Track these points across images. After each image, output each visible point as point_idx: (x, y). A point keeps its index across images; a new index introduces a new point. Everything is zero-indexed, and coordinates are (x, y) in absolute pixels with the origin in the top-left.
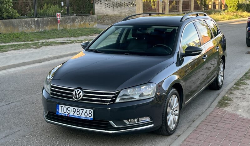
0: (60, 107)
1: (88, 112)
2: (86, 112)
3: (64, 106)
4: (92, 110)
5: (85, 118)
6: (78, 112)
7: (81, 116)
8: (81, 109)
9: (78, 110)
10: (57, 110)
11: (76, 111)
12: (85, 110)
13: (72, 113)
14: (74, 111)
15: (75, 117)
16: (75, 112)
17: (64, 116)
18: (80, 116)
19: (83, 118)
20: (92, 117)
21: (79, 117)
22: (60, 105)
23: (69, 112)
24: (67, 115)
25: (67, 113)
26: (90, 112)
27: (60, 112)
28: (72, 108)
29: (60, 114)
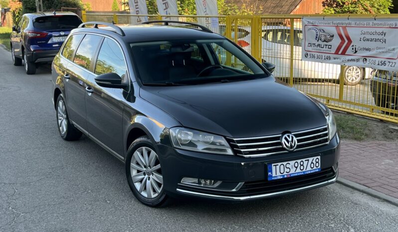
0: (274, 168)
1: (314, 162)
2: (312, 163)
3: (279, 164)
4: (319, 157)
5: (312, 172)
6: (301, 165)
7: (307, 170)
8: (306, 160)
9: (302, 163)
10: (269, 173)
11: (299, 165)
12: (311, 159)
13: (293, 171)
14: (296, 166)
15: (298, 174)
16: (297, 168)
17: (281, 179)
18: (304, 170)
19: (309, 172)
20: (319, 167)
21: (304, 172)
22: (273, 165)
23: (288, 170)
24: (286, 176)
25: (285, 173)
26: (317, 161)
27: (274, 175)
28: (292, 163)
29: (276, 178)
